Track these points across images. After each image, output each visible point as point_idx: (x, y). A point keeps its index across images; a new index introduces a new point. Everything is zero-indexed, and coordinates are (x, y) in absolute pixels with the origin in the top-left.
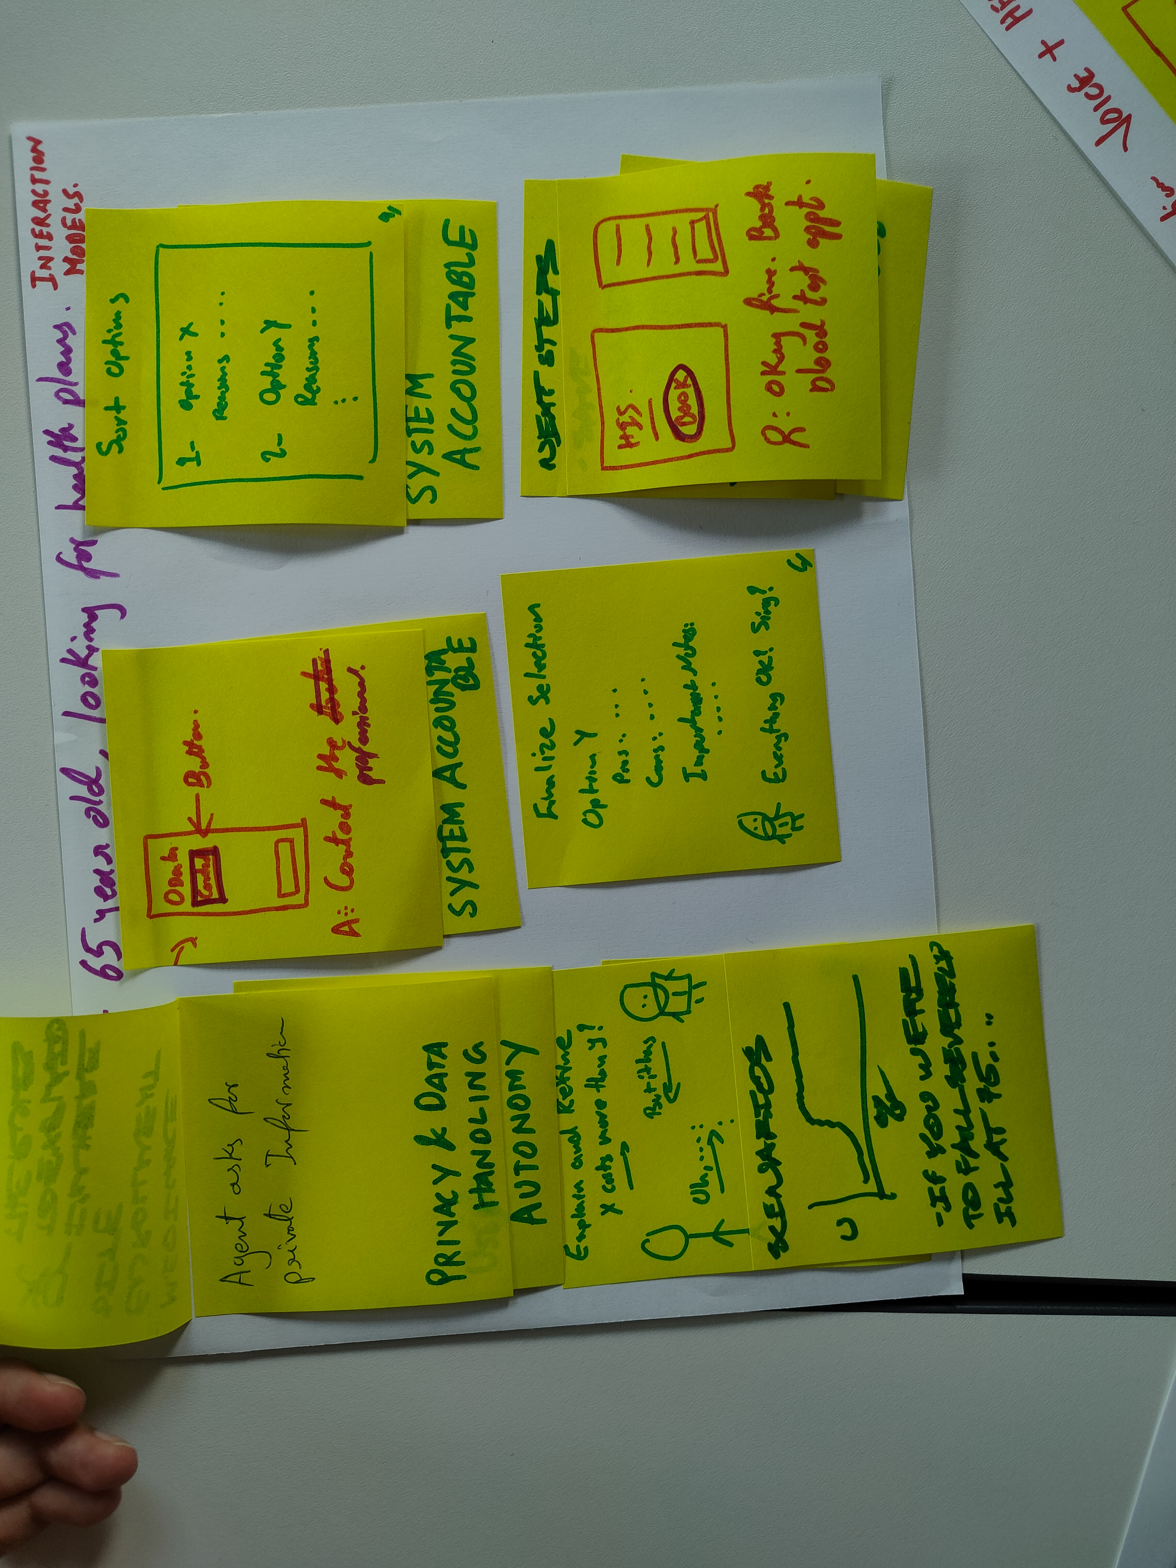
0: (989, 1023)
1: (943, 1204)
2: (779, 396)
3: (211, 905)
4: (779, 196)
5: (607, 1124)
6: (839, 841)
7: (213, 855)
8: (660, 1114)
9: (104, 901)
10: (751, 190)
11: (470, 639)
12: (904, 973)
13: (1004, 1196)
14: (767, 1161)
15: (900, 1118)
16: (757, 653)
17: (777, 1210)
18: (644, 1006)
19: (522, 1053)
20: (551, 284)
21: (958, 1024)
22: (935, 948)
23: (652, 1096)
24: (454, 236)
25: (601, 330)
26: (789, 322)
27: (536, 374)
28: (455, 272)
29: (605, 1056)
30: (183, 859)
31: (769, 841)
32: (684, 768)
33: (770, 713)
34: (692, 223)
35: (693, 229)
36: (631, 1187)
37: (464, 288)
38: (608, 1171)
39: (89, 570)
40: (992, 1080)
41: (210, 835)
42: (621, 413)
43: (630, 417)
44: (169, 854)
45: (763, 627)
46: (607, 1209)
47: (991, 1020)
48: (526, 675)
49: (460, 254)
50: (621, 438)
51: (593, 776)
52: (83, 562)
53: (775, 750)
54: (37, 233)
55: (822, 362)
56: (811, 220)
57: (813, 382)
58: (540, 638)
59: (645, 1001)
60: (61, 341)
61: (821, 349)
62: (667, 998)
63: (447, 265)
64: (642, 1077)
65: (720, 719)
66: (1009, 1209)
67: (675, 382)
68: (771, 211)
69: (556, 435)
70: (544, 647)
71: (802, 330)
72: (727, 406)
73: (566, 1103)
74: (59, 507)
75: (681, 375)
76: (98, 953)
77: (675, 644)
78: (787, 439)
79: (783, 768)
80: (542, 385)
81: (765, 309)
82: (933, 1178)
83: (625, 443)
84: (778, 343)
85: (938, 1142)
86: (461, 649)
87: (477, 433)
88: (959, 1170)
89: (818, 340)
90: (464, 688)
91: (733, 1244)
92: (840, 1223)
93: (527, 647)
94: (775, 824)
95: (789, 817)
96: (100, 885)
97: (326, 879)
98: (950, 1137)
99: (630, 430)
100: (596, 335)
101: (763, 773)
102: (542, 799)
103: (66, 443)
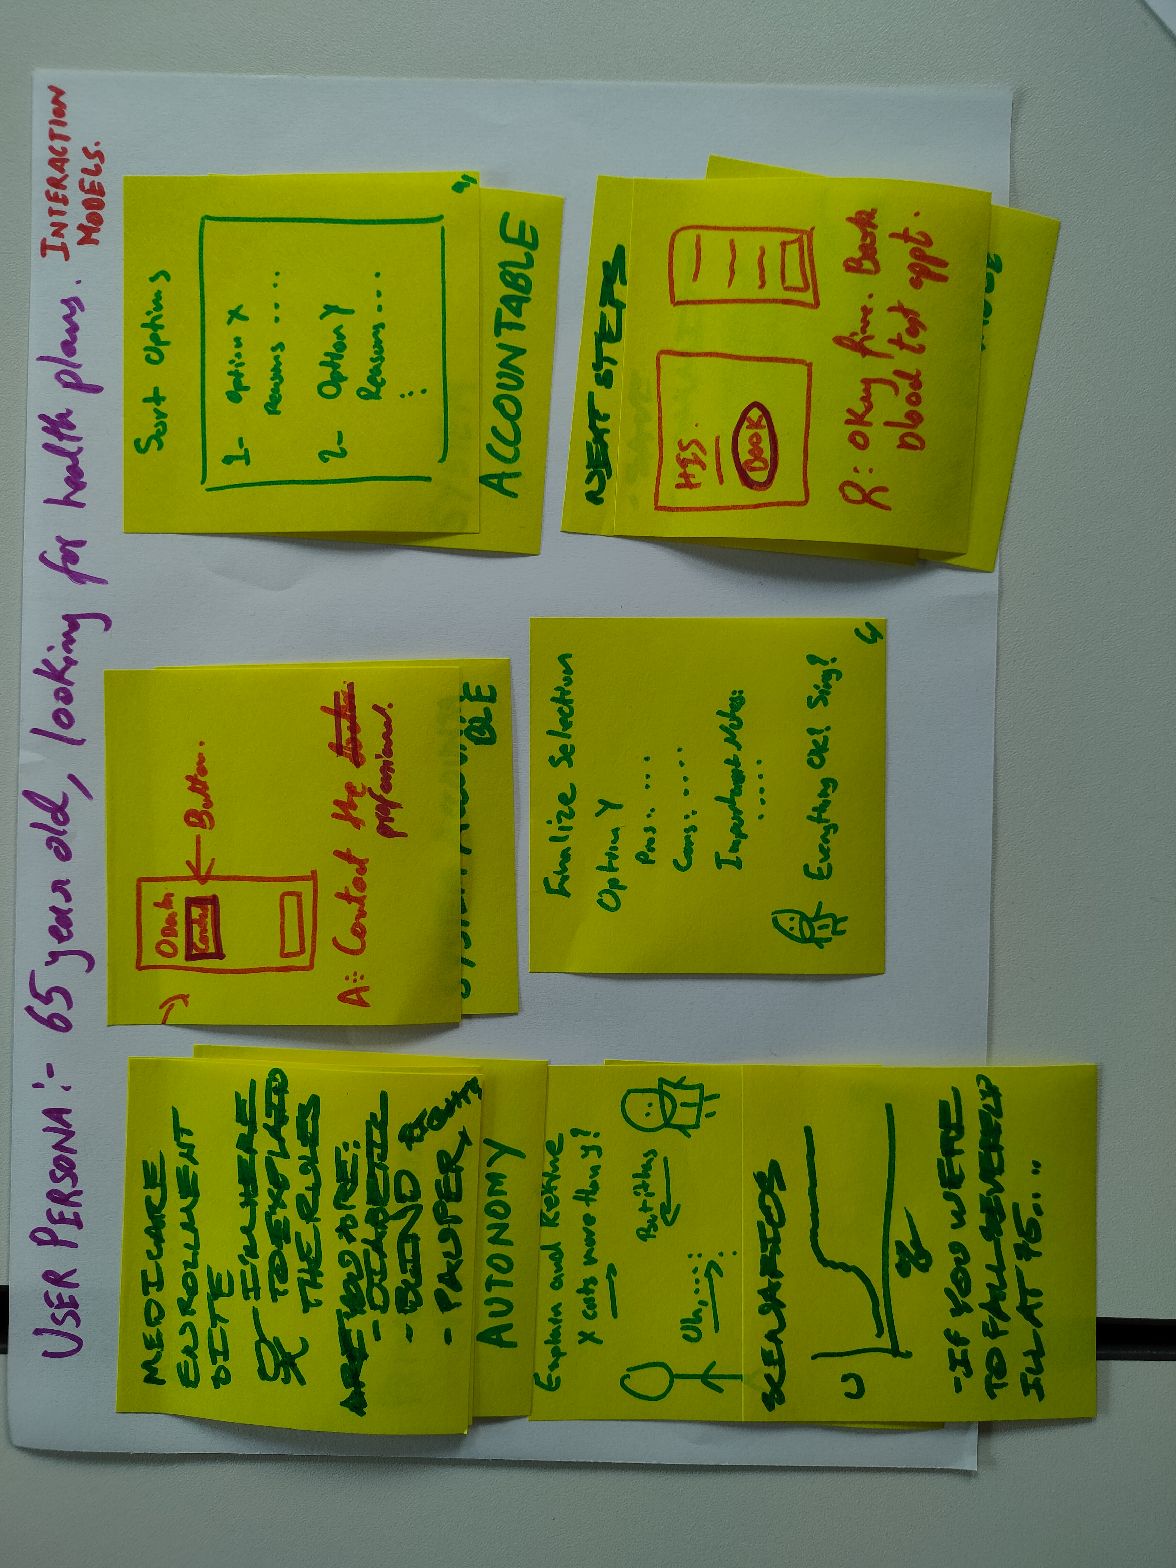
0: (1035, 1172)
1: (963, 1369)
2: (863, 449)
3: (206, 960)
4: (885, 226)
5: (594, 1242)
6: (884, 951)
7: (212, 905)
8: (654, 1237)
9: (59, 943)
10: (853, 216)
11: (490, 687)
12: (944, 1107)
13: (1033, 1366)
14: (769, 1302)
15: (924, 1268)
16: (811, 731)
17: (776, 1357)
18: (647, 1115)
19: (506, 1155)
20: (617, 296)
21: (1001, 1170)
22: (983, 1082)
23: (647, 1216)
24: (512, 231)
25: (669, 352)
26: (882, 369)
27: (591, 396)
28: (510, 274)
29: (599, 1167)
30: (179, 907)
31: (805, 944)
32: (717, 853)
33: (820, 801)
34: (784, 244)
35: (784, 251)
36: (615, 1315)
37: (518, 291)
38: (591, 1295)
39: (74, 573)
40: (1033, 1236)
41: (210, 882)
42: (683, 448)
43: (693, 454)
44: (163, 901)
45: (821, 703)
46: (585, 1337)
47: (1039, 1169)
48: (550, 732)
49: (517, 253)
50: (681, 476)
51: (614, 852)
52: (68, 564)
53: (822, 843)
54: (52, 196)
55: (914, 416)
56: (916, 257)
57: (902, 438)
58: (569, 693)
59: (649, 1110)
60: (67, 318)
61: (914, 401)
62: (674, 1108)
63: (502, 265)
64: (638, 1194)
65: (763, 802)
66: (1037, 1381)
67: (747, 421)
68: (873, 241)
69: (607, 466)
70: (571, 703)
71: (895, 379)
72: (804, 454)
73: (551, 1215)
74: (48, 501)
75: (755, 414)
76: (47, 999)
77: (719, 713)
78: (867, 498)
79: (828, 863)
80: (596, 408)
81: (856, 350)
82: (956, 1339)
83: (684, 482)
84: (867, 390)
85: (965, 1300)
86: (479, 697)
87: (519, 456)
88: (986, 1332)
89: (911, 391)
90: (478, 741)
91: (723, 1390)
92: (845, 1378)
93: (553, 701)
94: (815, 926)
95: (831, 919)
96: (56, 924)
97: (334, 940)
98: (979, 1295)
99: (692, 469)
100: (663, 357)
101: (806, 867)
102: (554, 872)
103: (63, 431)
